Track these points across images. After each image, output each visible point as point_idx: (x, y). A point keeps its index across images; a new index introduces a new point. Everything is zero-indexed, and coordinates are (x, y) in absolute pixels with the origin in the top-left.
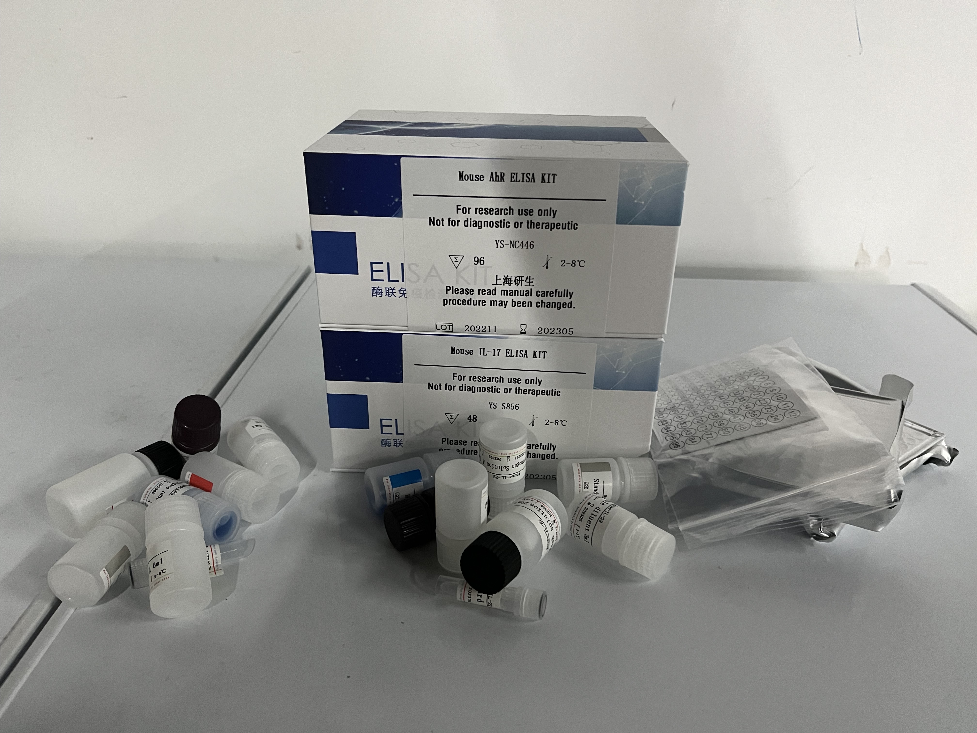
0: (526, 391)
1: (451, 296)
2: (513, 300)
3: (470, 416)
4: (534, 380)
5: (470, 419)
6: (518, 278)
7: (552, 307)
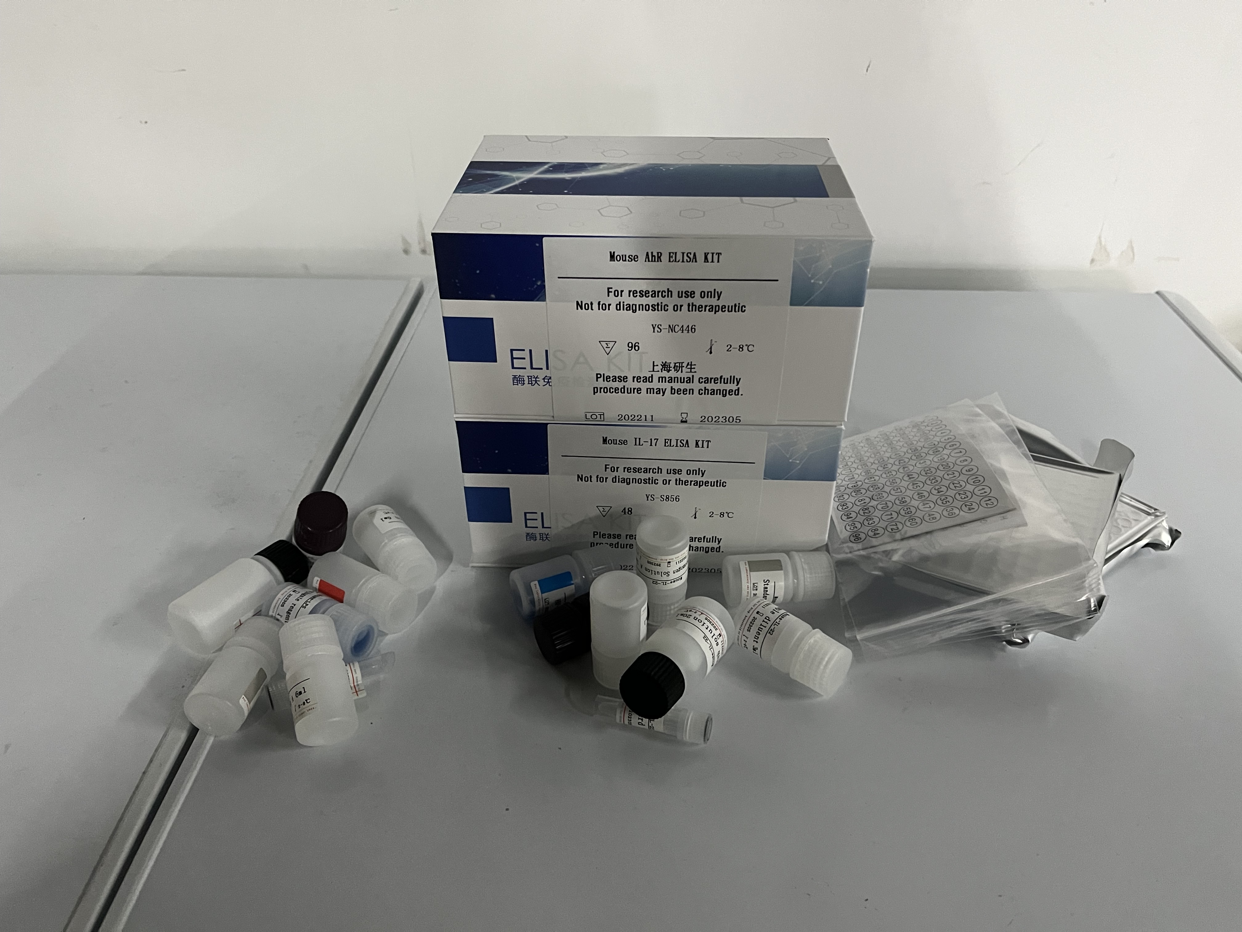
0: (688, 482)
1: (601, 383)
2: (672, 387)
3: (625, 509)
4: (696, 471)
5: (625, 512)
6: (678, 364)
7: (717, 394)
